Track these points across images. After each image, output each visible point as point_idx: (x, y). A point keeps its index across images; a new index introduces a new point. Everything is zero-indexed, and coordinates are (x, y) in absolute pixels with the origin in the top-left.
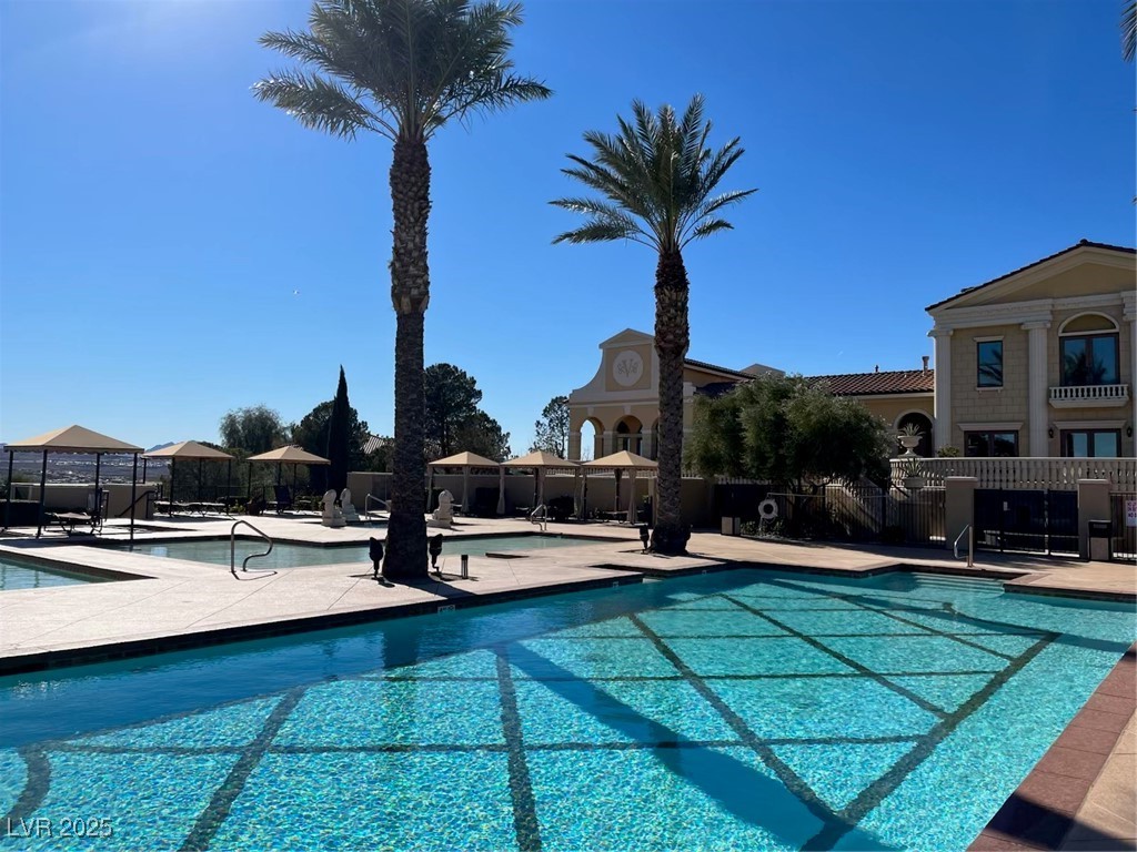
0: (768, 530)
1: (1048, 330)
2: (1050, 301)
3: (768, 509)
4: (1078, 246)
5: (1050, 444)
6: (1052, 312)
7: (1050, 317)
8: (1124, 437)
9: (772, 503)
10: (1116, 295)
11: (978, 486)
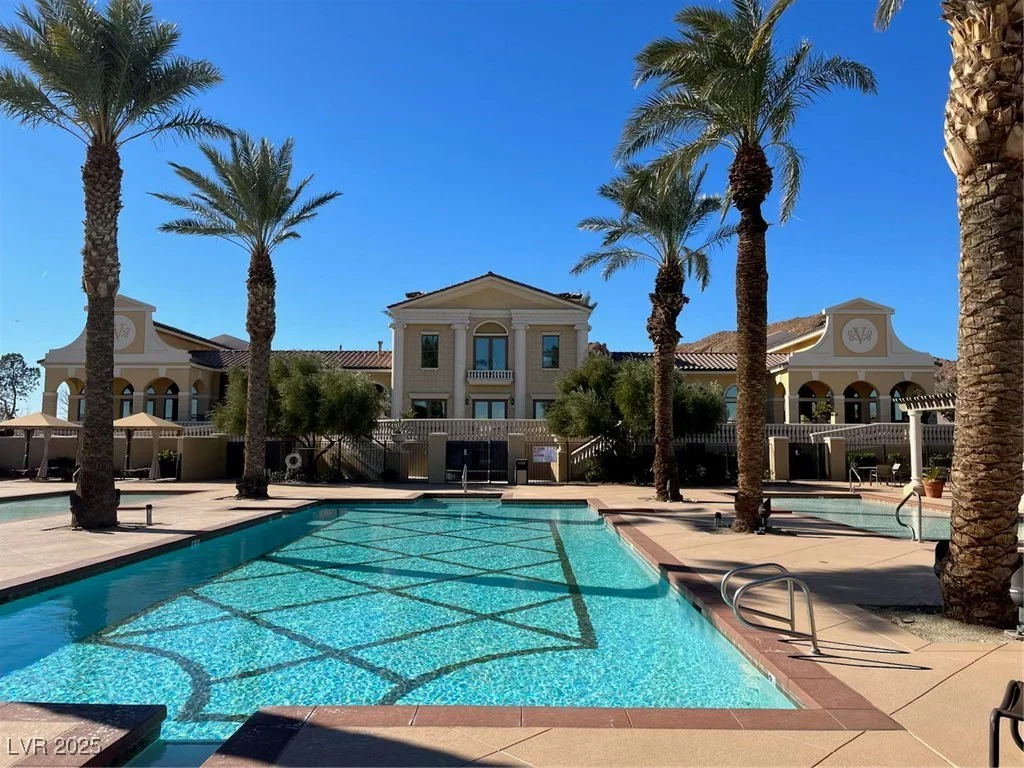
0: (292, 477)
1: (467, 331)
2: (468, 311)
3: (293, 461)
4: (487, 276)
5: (466, 409)
6: (470, 319)
7: (468, 322)
8: (509, 405)
9: (297, 456)
10: (507, 312)
11: (449, 439)
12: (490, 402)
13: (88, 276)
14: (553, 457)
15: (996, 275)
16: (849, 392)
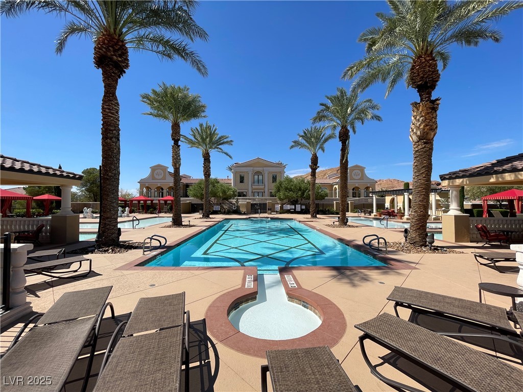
2: (252, 168)
5: (252, 194)
7: (252, 171)
8: (263, 193)
10: (263, 168)
11: (251, 203)
12: (258, 192)
13: (173, 162)
14: (278, 207)
15: (423, 167)
16: (353, 189)
